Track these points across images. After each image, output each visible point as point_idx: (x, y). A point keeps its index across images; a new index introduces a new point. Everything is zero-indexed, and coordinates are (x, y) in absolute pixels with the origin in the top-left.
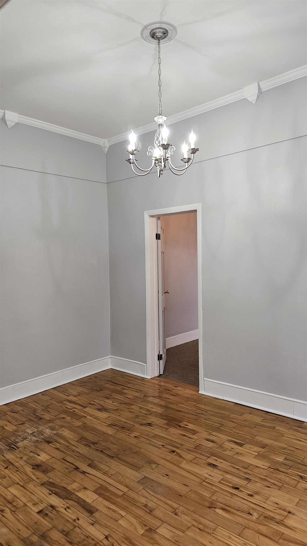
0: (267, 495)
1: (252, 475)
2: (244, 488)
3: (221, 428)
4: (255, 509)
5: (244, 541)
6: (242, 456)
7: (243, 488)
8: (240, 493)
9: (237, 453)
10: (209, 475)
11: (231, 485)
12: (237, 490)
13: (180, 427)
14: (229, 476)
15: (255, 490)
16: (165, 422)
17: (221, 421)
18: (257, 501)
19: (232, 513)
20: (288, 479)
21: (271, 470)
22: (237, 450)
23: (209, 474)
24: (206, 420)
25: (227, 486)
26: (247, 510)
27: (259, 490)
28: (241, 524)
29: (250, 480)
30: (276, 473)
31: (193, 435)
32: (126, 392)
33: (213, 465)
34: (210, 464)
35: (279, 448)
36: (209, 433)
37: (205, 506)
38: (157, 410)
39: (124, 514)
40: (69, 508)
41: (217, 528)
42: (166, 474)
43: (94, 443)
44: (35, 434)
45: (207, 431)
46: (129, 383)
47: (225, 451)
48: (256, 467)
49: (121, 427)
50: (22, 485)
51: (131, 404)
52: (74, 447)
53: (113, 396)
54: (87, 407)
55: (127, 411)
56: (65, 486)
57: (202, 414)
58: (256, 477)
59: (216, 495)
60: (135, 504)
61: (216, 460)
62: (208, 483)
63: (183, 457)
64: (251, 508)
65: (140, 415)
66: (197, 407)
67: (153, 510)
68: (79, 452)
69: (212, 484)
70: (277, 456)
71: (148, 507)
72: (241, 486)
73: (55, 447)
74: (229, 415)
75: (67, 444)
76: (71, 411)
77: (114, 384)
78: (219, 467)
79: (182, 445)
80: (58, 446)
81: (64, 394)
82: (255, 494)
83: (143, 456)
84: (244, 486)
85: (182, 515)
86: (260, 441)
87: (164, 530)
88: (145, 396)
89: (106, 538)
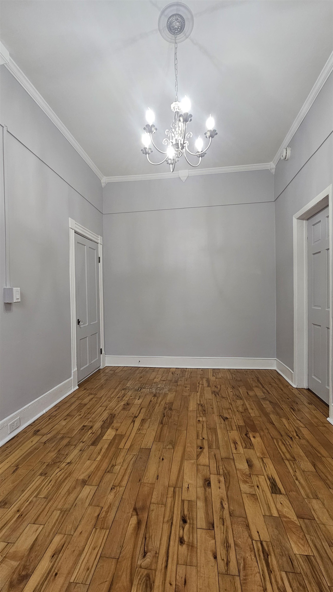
0: (194, 561)
1: (225, 527)
2: (191, 529)
3: (287, 462)
4: (158, 557)
5: (92, 567)
6: (253, 501)
7: (190, 527)
8: (179, 527)
9: (254, 495)
10: (188, 487)
11: (186, 512)
12: (181, 522)
13: (246, 435)
14: (200, 504)
15: (195, 543)
16: (242, 423)
17: (301, 456)
18: (176, 552)
19: (137, 534)
20: (258, 578)
21: (257, 546)
22: (259, 492)
23: (189, 486)
24: (284, 445)
25: (182, 510)
26: (150, 548)
27: (198, 547)
28: (122, 550)
29: (211, 528)
30: (255, 556)
31: (244, 448)
32: (255, 389)
33: (207, 483)
34: (208, 480)
35: (323, 537)
36: (262, 457)
37: (135, 505)
38: (254, 413)
39: (98, 459)
40: (93, 434)
41: (105, 530)
42: (164, 458)
43: (171, 409)
44: (158, 388)
45: (263, 454)
46: (271, 384)
47: (245, 482)
48: (247, 526)
49: (203, 410)
50: (107, 409)
51: (241, 399)
52: (158, 405)
53: (240, 387)
54: (210, 387)
55: (230, 401)
56: (115, 422)
57: (292, 438)
58: (224, 533)
59: (158, 507)
60: (112, 459)
61: (219, 483)
62: (174, 492)
63: (199, 457)
64: (157, 552)
65: (232, 409)
66: (298, 429)
67: (111, 472)
68: (155, 409)
69: (175, 496)
70: (299, 542)
71: (112, 468)
72: (193, 524)
73: (152, 399)
74: (323, 457)
75: (159, 402)
76: (198, 385)
77: (256, 381)
78: (210, 490)
79: (218, 449)
80: (154, 400)
81: (213, 374)
82: (188, 545)
83: (177, 435)
84: (195, 527)
85: (112, 494)
86: (311, 507)
87: (87, 491)
88: (264, 399)
89: (68, 463)
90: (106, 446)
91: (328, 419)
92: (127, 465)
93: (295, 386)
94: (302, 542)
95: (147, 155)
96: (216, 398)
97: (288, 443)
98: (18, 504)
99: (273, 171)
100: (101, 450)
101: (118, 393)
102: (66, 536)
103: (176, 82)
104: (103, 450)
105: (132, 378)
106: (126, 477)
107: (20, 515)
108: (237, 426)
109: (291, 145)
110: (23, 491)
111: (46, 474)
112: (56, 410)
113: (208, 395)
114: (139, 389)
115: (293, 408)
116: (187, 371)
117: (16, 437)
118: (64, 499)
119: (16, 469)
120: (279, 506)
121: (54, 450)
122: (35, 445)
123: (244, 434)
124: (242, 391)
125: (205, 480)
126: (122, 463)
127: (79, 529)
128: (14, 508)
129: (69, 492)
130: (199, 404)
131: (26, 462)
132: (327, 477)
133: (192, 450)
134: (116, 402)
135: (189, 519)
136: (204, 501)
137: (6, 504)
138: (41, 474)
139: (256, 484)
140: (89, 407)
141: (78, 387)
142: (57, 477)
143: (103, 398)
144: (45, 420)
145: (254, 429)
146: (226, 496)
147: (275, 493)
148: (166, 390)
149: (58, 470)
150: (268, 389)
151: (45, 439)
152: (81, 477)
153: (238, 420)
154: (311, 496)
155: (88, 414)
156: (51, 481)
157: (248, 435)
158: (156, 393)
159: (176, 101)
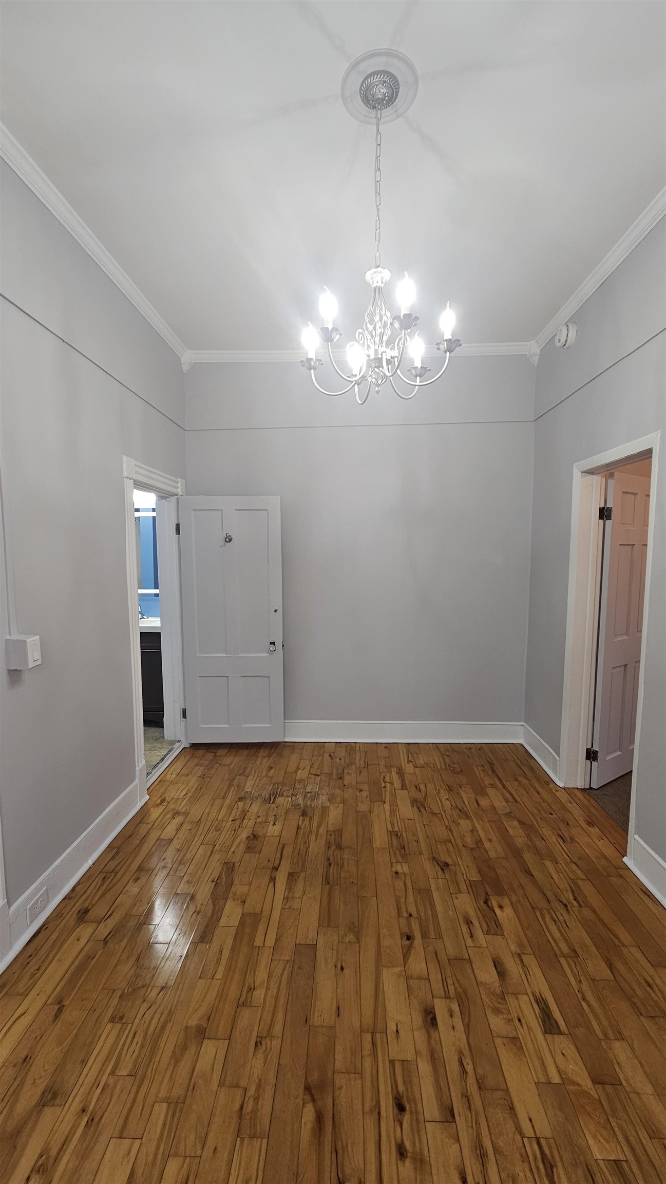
1: (473, 1113)
2: (414, 1123)
3: (563, 961)
6: (515, 1053)
7: (412, 1119)
8: (392, 1121)
9: (514, 1040)
10: (397, 1031)
11: (401, 1088)
12: (396, 1110)
13: (486, 902)
14: (424, 1067)
15: (426, 1153)
16: (476, 877)
17: (586, 946)
18: (395, 1179)
19: (319, 1145)
21: (532, 1149)
22: (522, 1033)
23: (399, 1027)
24: (555, 921)
25: (393, 1082)
26: (348, 1171)
27: (433, 1162)
29: (450, 1119)
30: (531, 1170)
31: (485, 933)
32: (491, 792)
33: (430, 1019)
34: (431, 1012)
35: (639, 1121)
36: (518, 952)
37: (306, 1078)
38: (494, 849)
39: (219, 975)
40: (198, 913)
41: (259, 1140)
42: (344, 965)
43: (339, 847)
44: (309, 795)
45: (521, 945)
46: (516, 780)
47: (497, 1011)
48: (510, 1107)
49: (401, 845)
50: (214, 850)
51: (468, 817)
52: (313, 837)
53: (463, 789)
54: (407, 789)
55: (447, 823)
56: (236, 882)
57: (567, 906)
58: (472, 1127)
59: (350, 1080)
60: (246, 974)
61: (451, 1016)
62: (374, 1043)
63: (408, 960)
64: (360, 1179)
65: (454, 843)
66: (576, 884)
67: (248, 1004)
68: (309, 847)
69: (377, 1051)
70: (601, 1135)
71: (250, 994)
72: (417, 1113)
73: (300, 824)
74: (624, 945)
75: (314, 829)
76: (383, 785)
77: (490, 772)
78: (437, 1033)
79: (440, 938)
80: (304, 825)
81: (408, 757)
82: (414, 1160)
83: (360, 910)
84: (421, 1117)
85: (260, 1056)
86: (613, 1058)
87: (211, 1051)
88: (508, 815)
89: (162, 988)
90: (230, 942)
91: (625, 859)
92: (277, 985)
93: (561, 785)
94: (605, 1133)
95: (312, 371)
96: (422, 817)
97: (561, 919)
98: (80, 1093)
99: (536, 359)
100: (221, 952)
101: (231, 807)
102: (188, 1159)
103: (378, 221)
104: (226, 954)
105: (253, 771)
106: (280, 1016)
107: (90, 1121)
108: (468, 882)
109: (577, 318)
110: (84, 1062)
111: (121, 1018)
112: (113, 858)
113: (406, 810)
114: (272, 798)
115: (561, 835)
116: (358, 749)
117: (44, 929)
118: (168, 1074)
119: (60, 1010)
120: (560, 1058)
121: (128, 958)
122: (87, 948)
123: (482, 902)
124: (467, 795)
125: (425, 1011)
126: (266, 982)
127: (210, 1145)
128: (74, 1105)
129: (176, 1058)
130: (391, 832)
131: (77, 988)
132: (634, 990)
133: (393, 943)
134: (232, 831)
135: (409, 1102)
136: (429, 1058)
137: (55, 1096)
138: (112, 1020)
139: (516, 1015)
140: (178, 847)
141: (148, 797)
142: (146, 1025)
143: (203, 821)
144: (95, 883)
145: (500, 892)
146: (467, 1046)
147: (551, 1034)
148: (323, 799)
149: (145, 1006)
150: (514, 793)
151: (104, 930)
152: (193, 1022)
153: (467, 870)
154: (611, 1036)
155: (180, 864)
156: (135, 1033)
157: (489, 903)
158: (306, 806)
159: (378, 267)
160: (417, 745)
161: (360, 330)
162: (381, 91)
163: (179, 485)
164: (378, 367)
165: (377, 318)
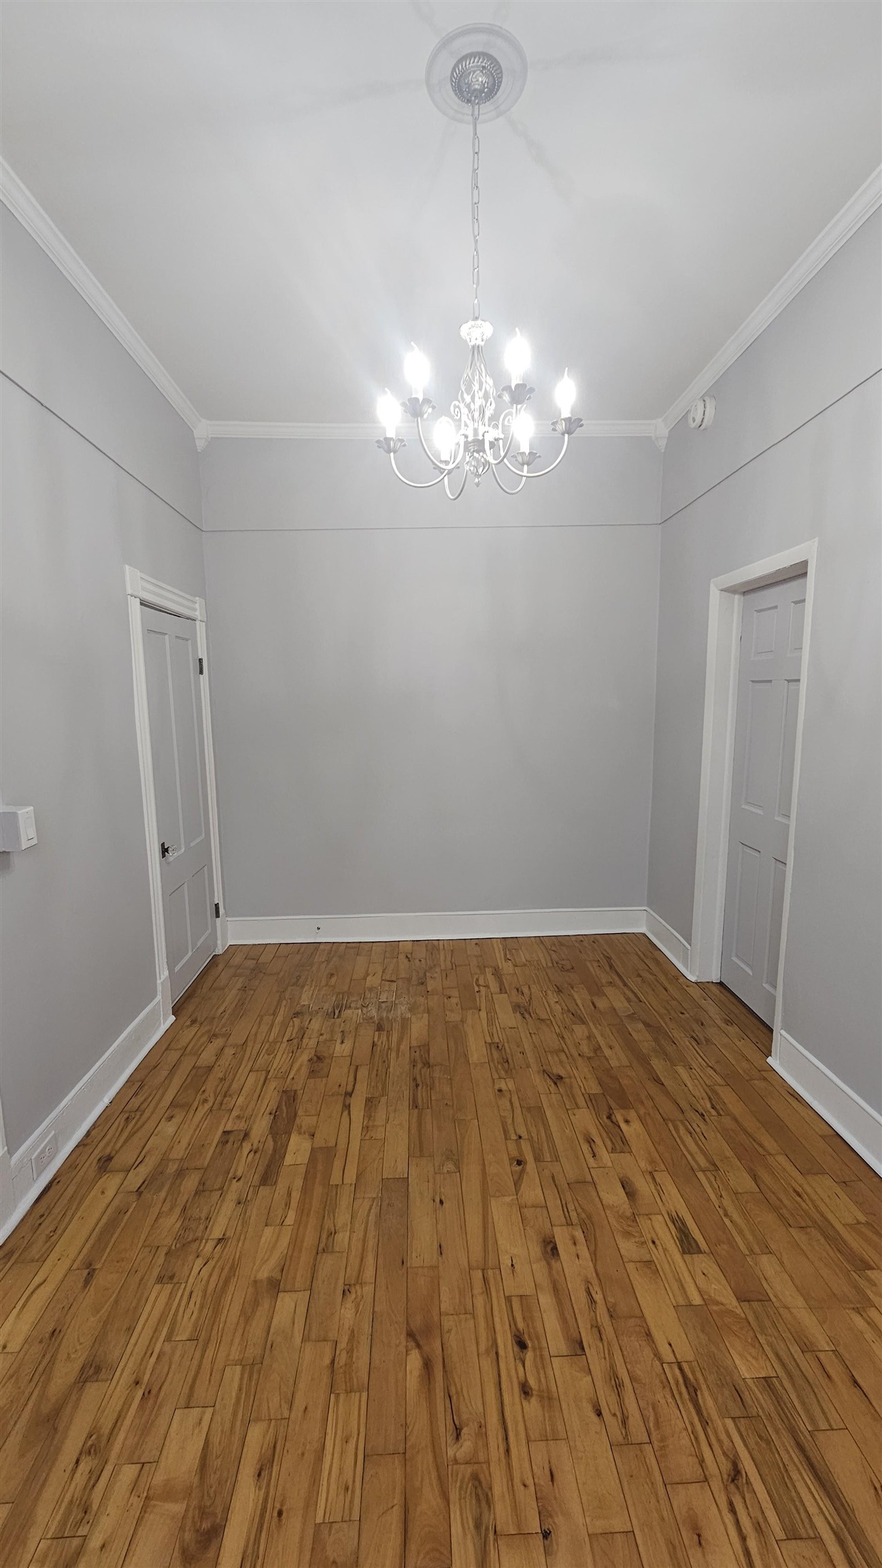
0: (560, 1428)
1: (605, 1344)
2: (538, 1359)
3: (700, 1175)
4: (486, 1433)
5: (354, 1481)
6: (651, 1278)
7: (535, 1356)
8: (513, 1360)
9: (649, 1263)
10: (512, 1265)
11: (521, 1325)
12: (517, 1349)
13: (609, 1117)
14: (546, 1300)
15: (554, 1389)
16: (595, 1089)
17: (726, 1158)
18: (520, 1418)
19: (429, 1390)
20: (685, 1441)
21: (673, 1374)
22: (657, 1255)
23: (514, 1261)
24: (691, 1134)
25: (511, 1318)
26: (465, 1416)
27: (562, 1397)
28: (407, 1434)
29: (579, 1352)
30: (673, 1395)
31: (610, 1151)
32: (609, 991)
33: (551, 1249)
34: (551, 1241)
35: (789, 1335)
36: (649, 1169)
37: (408, 1323)
38: (616, 1057)
39: (290, 1219)
40: (255, 1152)
41: (358, 1394)
42: (443, 1198)
43: (427, 1064)
44: (383, 1005)
45: (652, 1162)
46: (639, 976)
47: (627, 1234)
48: (647, 1335)
49: (503, 1058)
50: (269, 1077)
51: (583, 1022)
52: (393, 1055)
53: (576, 990)
54: (506, 993)
55: (558, 1031)
56: (300, 1112)
57: (704, 1116)
58: (605, 1359)
59: (460, 1321)
60: (324, 1217)
61: (575, 1244)
62: (485, 1280)
63: (520, 1185)
64: (480, 1422)
65: (567, 1052)
66: (714, 1091)
67: (330, 1250)
68: (389, 1067)
69: (490, 1288)
70: (750, 1354)
71: (331, 1239)
72: (541, 1349)
73: (376, 1040)
74: (770, 1154)
75: (394, 1045)
76: (477, 989)
77: (607, 968)
78: (558, 1264)
79: (557, 1161)
80: (380, 1042)
81: (505, 955)
82: (541, 1398)
83: (458, 1136)
84: (546, 1353)
85: (349, 1304)
86: (761, 1274)
87: (288, 1306)
88: (632, 1017)
89: (220, 1240)
90: (299, 1182)
91: (769, 1060)
92: (363, 1226)
93: (693, 979)
94: (753, 1351)
95: (392, 454)
96: (527, 1024)
97: (698, 1130)
98: (130, 1364)
99: (662, 444)
100: (289, 1194)
101: (285, 1026)
102: (273, 1423)
103: (476, 257)
104: (296, 1196)
105: (309, 979)
106: (370, 1260)
107: (146, 1393)
108: (587, 1096)
109: (715, 392)
110: (130, 1330)
111: (172, 1277)
112: (136, 1094)
113: (507, 1017)
114: (337, 1012)
115: (695, 1036)
116: (441, 947)
117: (54, 1183)
118: (239, 1334)
119: (90, 1275)
120: (701, 1280)
121: (171, 1209)
122: (116, 1202)
123: (605, 1117)
124: (581, 996)
125: (544, 1242)
126: (349, 1224)
127: (299, 1403)
128: (124, 1377)
129: (246, 1317)
130: (490, 1044)
131: (108, 1250)
132: (781, 1201)
133: (502, 1170)
134: (288, 1053)
135: (531, 1339)
136: (552, 1290)
137: (98, 1370)
138: (160, 1280)
139: (649, 1236)
140: (221, 1075)
141: (173, 1018)
142: (204, 1282)
143: (250, 1044)
144: (116, 1123)
145: (625, 1105)
146: (594, 1275)
147: (690, 1254)
148: (402, 1009)
149: (199, 1262)
150: (636, 990)
151: (135, 1179)
152: (263, 1274)
153: (585, 1081)
154: (757, 1250)
155: (225, 1096)
156: (191, 1293)
157: (613, 1117)
158: (381, 1019)
159: (476, 319)
160: (515, 940)
161: (457, 403)
162: (479, 80)
163: (197, 606)
164: (478, 452)
165: (476, 387)
